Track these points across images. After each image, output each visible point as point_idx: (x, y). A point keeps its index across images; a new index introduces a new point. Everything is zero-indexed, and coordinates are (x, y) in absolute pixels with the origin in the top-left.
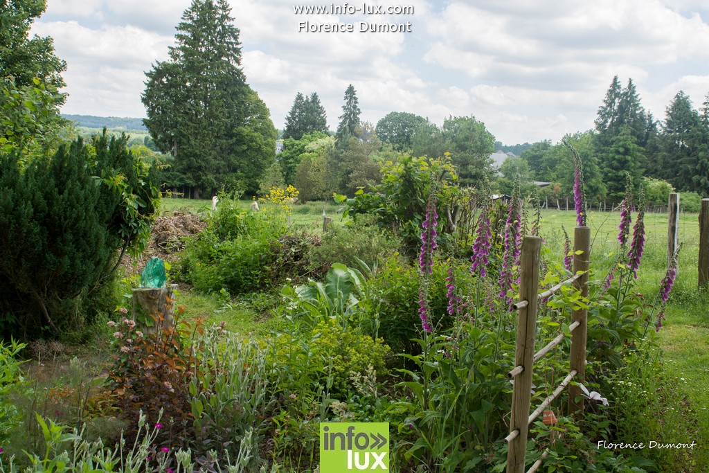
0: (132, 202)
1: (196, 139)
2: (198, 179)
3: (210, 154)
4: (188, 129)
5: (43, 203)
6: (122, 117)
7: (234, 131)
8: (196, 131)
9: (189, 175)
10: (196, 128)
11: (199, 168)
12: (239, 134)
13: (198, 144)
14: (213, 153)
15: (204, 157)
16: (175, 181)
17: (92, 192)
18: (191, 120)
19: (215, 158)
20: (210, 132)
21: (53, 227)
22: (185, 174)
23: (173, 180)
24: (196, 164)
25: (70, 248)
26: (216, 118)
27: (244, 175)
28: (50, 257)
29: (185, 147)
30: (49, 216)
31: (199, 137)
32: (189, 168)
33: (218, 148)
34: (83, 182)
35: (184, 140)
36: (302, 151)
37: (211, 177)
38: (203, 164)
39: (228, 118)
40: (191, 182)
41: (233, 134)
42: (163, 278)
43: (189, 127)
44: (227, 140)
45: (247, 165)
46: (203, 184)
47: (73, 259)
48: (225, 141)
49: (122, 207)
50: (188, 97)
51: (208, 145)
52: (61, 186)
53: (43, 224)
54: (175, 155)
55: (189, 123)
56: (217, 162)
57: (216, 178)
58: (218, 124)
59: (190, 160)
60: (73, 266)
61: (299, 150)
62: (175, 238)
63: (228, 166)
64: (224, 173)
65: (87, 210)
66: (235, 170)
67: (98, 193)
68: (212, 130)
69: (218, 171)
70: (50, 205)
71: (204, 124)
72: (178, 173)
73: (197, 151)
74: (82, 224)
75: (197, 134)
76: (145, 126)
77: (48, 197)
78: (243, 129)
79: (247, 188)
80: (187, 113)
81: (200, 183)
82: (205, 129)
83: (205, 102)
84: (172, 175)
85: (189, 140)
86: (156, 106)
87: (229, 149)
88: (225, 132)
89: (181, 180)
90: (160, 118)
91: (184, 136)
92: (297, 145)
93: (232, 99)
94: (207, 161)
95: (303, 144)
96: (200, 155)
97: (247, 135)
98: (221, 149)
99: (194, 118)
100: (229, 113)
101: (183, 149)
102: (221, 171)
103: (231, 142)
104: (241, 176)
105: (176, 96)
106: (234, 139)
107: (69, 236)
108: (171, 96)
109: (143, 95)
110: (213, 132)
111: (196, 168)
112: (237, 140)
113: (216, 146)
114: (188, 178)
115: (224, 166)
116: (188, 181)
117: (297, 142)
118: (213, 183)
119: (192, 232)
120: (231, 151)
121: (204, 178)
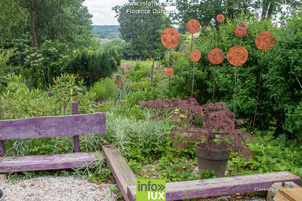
0: (116, 62)
1: (140, 36)
2: (140, 52)
3: (146, 42)
4: (136, 32)
5: (101, 63)
6: (110, 25)
7: (156, 32)
8: (140, 33)
9: (137, 51)
10: (140, 31)
11: (141, 48)
12: (158, 33)
13: (140, 38)
14: (147, 41)
15: (143, 43)
16: (131, 54)
17: (109, 60)
18: (138, 28)
19: (148, 43)
20: (146, 33)
21: (102, 67)
22: (135, 50)
23: (130, 53)
24: (140, 46)
25: (105, 71)
26: (148, 26)
27: (160, 50)
28: (102, 72)
29: (135, 39)
30: (102, 65)
31: (141, 35)
32: (137, 48)
33: (149, 39)
34: (107, 59)
35: (135, 36)
36: (185, 39)
37: (146, 51)
38: (143, 46)
39: (153, 26)
40: (138, 54)
41: (155, 33)
42: (121, 74)
43: (137, 31)
44: (153, 35)
45: (162, 46)
46: (142, 55)
47: (106, 73)
48: (152, 36)
49: (114, 63)
50: (136, 18)
51: (145, 38)
52: (104, 60)
53: (101, 66)
54: (131, 42)
55: (137, 29)
56: (149, 45)
57: (148, 52)
58: (149, 29)
59: (137, 45)
60: (106, 74)
61: (184, 39)
62: (126, 71)
63: (153, 47)
64: (152, 50)
65: (108, 64)
66: (156, 48)
67: (110, 61)
68: (146, 32)
69: (149, 49)
70: (102, 63)
71: (143, 29)
72: (132, 50)
73: (140, 41)
74: (107, 66)
75: (140, 34)
76: (119, 31)
77: (102, 62)
78: (159, 30)
79: (161, 56)
80: (136, 25)
81: (141, 54)
82: (143, 31)
83: (144, 20)
84: (130, 51)
85: (137, 36)
86: (124, 23)
87: (154, 39)
88: (152, 32)
89: (134, 53)
90: (125, 28)
91: (135, 35)
92: (183, 37)
93: (155, 18)
94: (144, 45)
95: (186, 36)
96: (141, 43)
97: (161, 33)
98: (150, 39)
99: (139, 27)
100: (154, 24)
101: (135, 40)
102: (150, 49)
103: (154, 36)
104: (159, 51)
105: (131, 18)
106: (156, 35)
107: (105, 69)
108: (130, 18)
109: (118, 18)
110: (147, 32)
111: (140, 48)
112: (157, 35)
113: (148, 38)
114: (136, 52)
115: (151, 46)
116: (137, 53)
117: (183, 35)
118: (146, 54)
119: (130, 69)
120: (155, 40)
121: (143, 52)
